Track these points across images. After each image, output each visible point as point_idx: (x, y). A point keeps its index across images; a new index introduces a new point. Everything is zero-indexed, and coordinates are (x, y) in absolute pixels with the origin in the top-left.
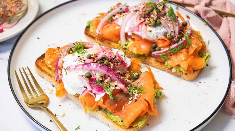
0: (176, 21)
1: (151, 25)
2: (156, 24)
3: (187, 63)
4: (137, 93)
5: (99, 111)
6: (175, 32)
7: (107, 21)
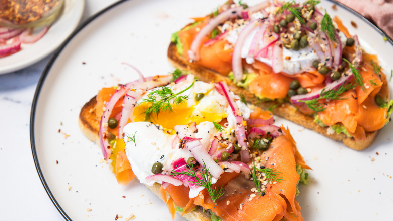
0: (335, 40)
1: (289, 46)
2: (300, 45)
3: (356, 120)
4: (264, 178)
5: (196, 213)
6: (333, 60)
7: (209, 34)
